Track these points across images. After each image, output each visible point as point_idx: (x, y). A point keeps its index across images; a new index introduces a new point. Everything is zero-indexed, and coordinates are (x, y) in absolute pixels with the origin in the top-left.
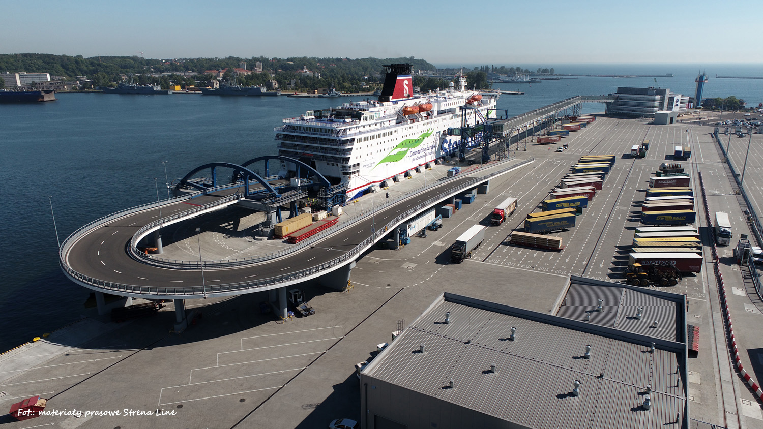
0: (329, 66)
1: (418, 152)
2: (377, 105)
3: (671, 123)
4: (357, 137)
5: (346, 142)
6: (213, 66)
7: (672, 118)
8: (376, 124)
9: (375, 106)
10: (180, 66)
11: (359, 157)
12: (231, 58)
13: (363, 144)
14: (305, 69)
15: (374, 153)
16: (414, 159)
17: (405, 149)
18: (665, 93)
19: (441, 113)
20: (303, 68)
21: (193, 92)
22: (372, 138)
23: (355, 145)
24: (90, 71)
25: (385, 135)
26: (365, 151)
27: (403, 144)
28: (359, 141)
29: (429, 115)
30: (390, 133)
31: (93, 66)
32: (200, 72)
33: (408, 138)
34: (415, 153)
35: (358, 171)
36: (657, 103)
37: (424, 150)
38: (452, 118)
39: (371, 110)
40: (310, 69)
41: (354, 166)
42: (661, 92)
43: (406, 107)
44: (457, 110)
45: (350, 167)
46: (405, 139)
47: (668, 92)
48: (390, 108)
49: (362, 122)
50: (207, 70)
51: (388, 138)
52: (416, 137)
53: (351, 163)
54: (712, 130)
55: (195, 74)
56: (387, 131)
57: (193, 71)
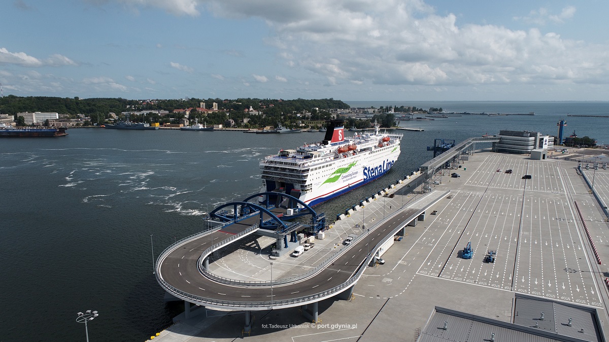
0: (269, 106)
1: (347, 176)
2: (322, 147)
3: (544, 158)
4: (311, 168)
5: (304, 171)
6: (180, 105)
7: (544, 155)
8: (322, 159)
9: (320, 148)
10: (154, 105)
11: (312, 180)
12: (193, 99)
13: (314, 172)
14: (251, 109)
15: (321, 177)
16: (344, 181)
17: (339, 174)
18: (537, 135)
19: (362, 150)
20: (249, 108)
21: (170, 128)
22: (320, 168)
23: (310, 173)
24: (87, 109)
25: (327, 166)
26: (315, 176)
27: (338, 171)
28: (312, 170)
29: (355, 152)
30: (330, 165)
31: (89, 106)
32: (170, 111)
33: (342, 167)
34: (345, 177)
35: (311, 189)
36: (532, 143)
37: (351, 175)
38: (370, 154)
39: (318, 150)
40: (255, 109)
41: (309, 185)
42: (534, 135)
43: (340, 148)
44: (373, 148)
45: (306, 186)
46: (339, 168)
47: (539, 134)
48: (330, 148)
49: (313, 159)
50: (175, 109)
51: (329, 168)
52: (346, 167)
53: (307, 184)
54: (576, 165)
55: (167, 112)
56: (329, 163)
57: (165, 110)
